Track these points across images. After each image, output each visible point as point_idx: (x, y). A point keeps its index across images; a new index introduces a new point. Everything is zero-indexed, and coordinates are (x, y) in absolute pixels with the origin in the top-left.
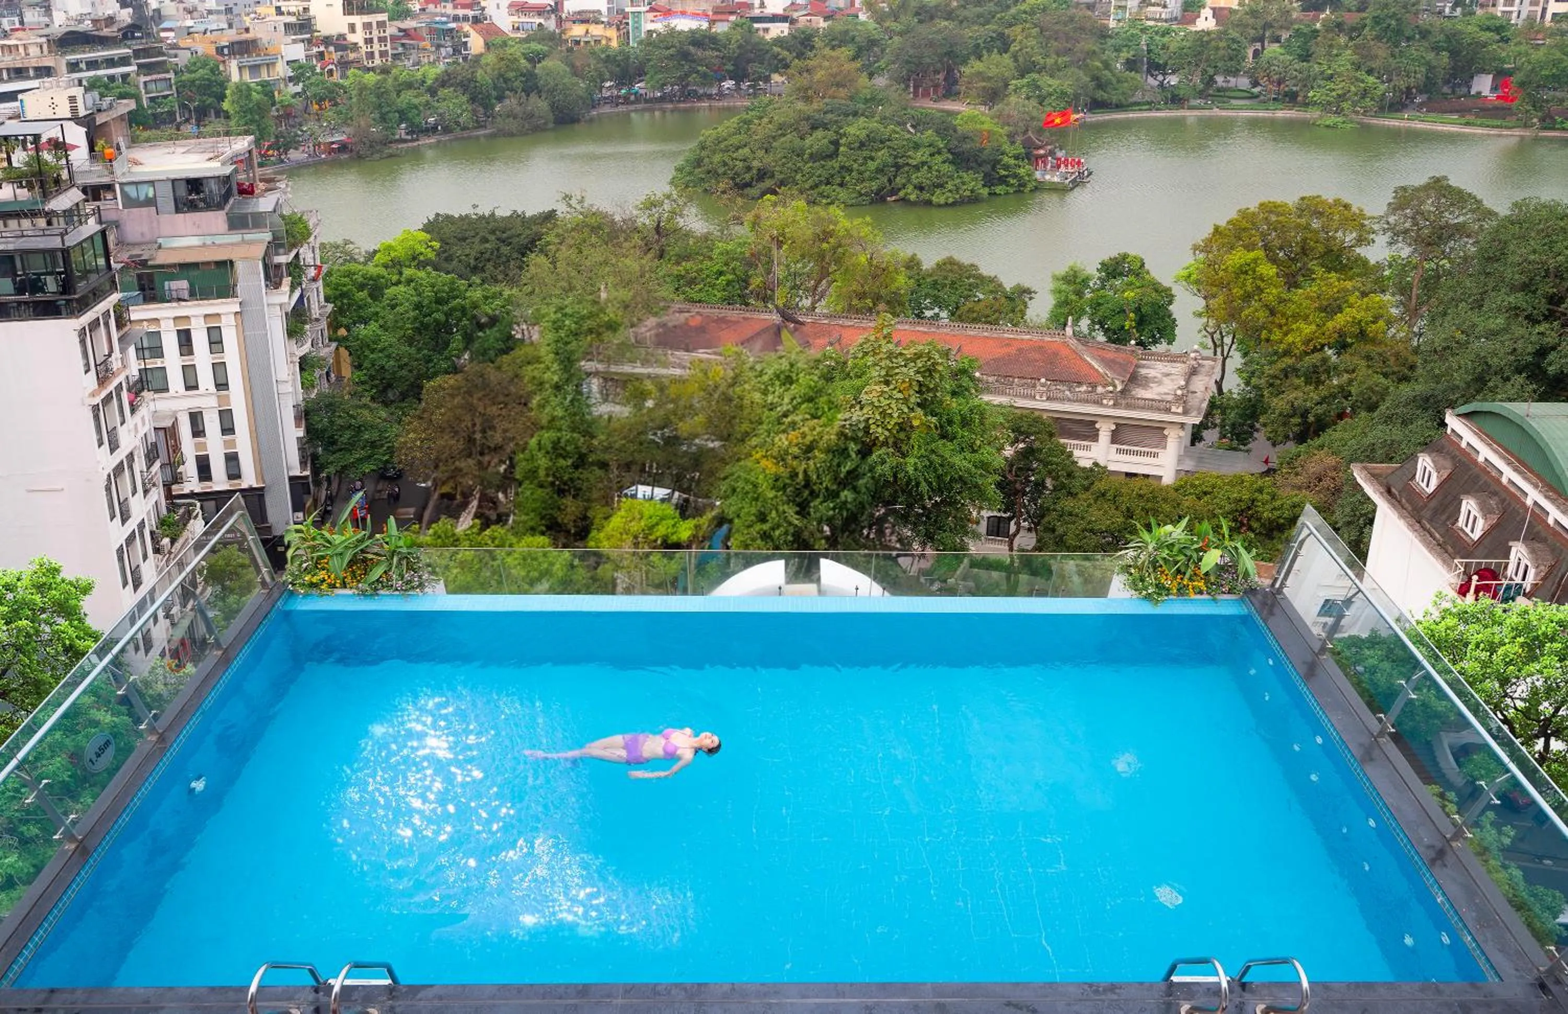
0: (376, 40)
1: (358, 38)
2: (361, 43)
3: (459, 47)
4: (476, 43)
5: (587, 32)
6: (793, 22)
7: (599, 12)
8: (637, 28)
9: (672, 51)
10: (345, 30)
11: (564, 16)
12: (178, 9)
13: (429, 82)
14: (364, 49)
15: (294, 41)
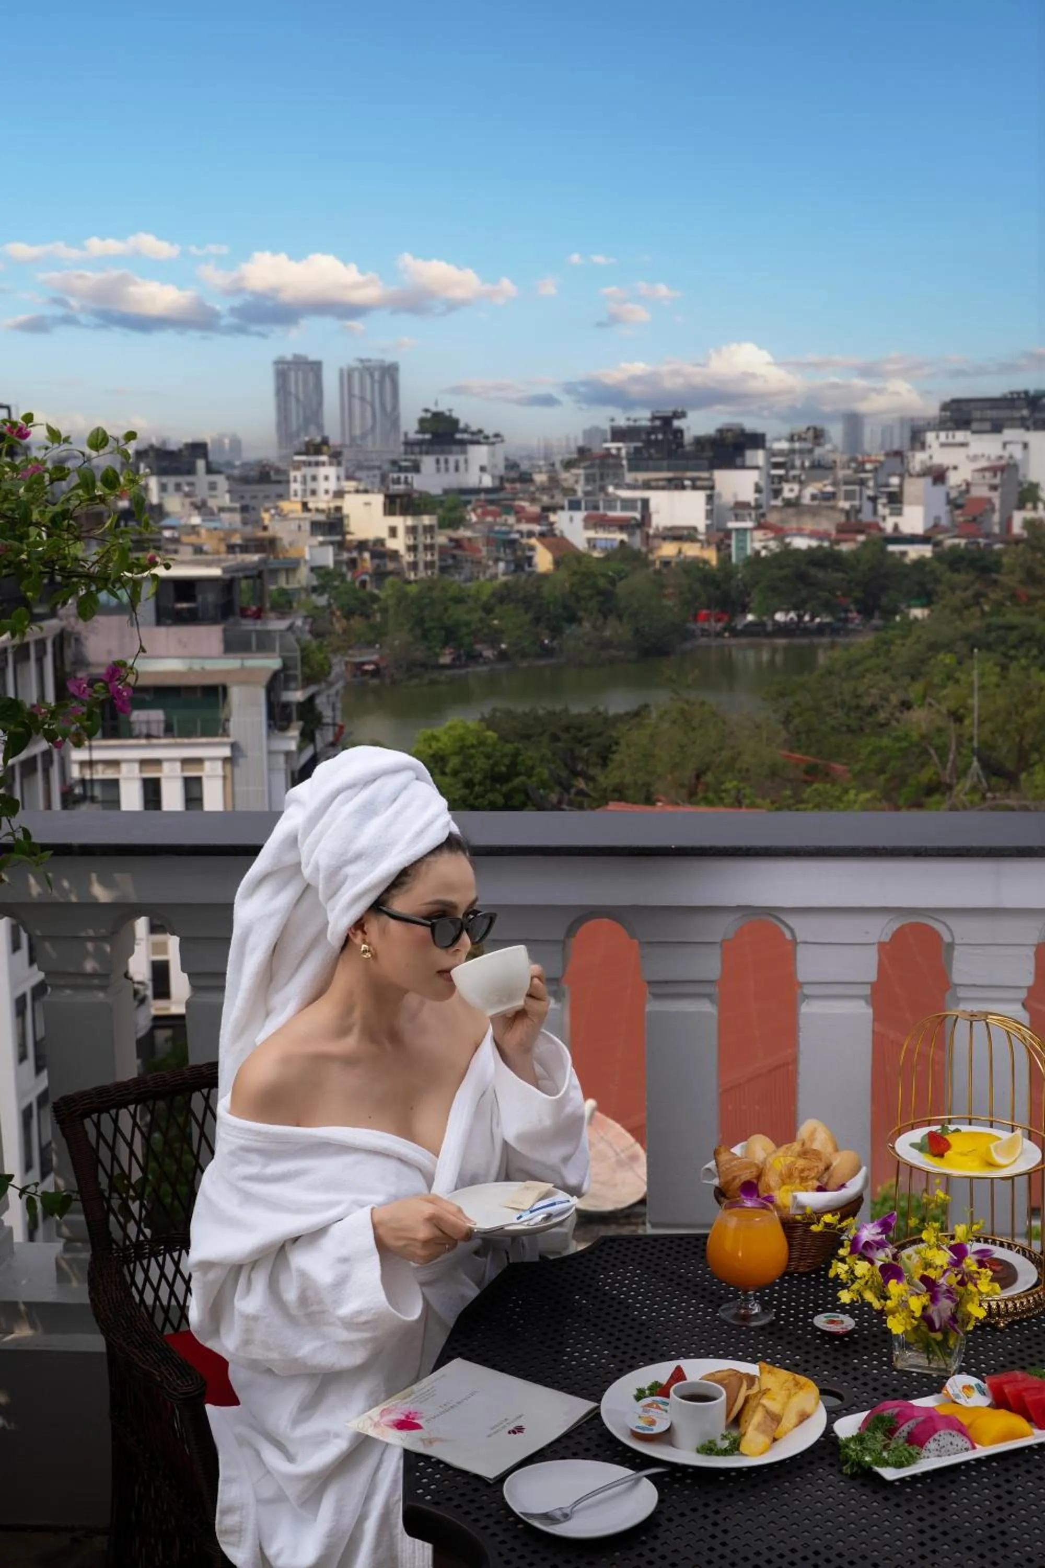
0: (421, 548)
1: (398, 544)
2: (402, 550)
3: (523, 562)
4: (543, 560)
5: (680, 552)
6: (937, 544)
7: (695, 529)
8: (742, 548)
9: (785, 572)
10: (384, 534)
11: (651, 532)
12: (183, 505)
13: (484, 598)
14: (408, 558)
15: (322, 544)
